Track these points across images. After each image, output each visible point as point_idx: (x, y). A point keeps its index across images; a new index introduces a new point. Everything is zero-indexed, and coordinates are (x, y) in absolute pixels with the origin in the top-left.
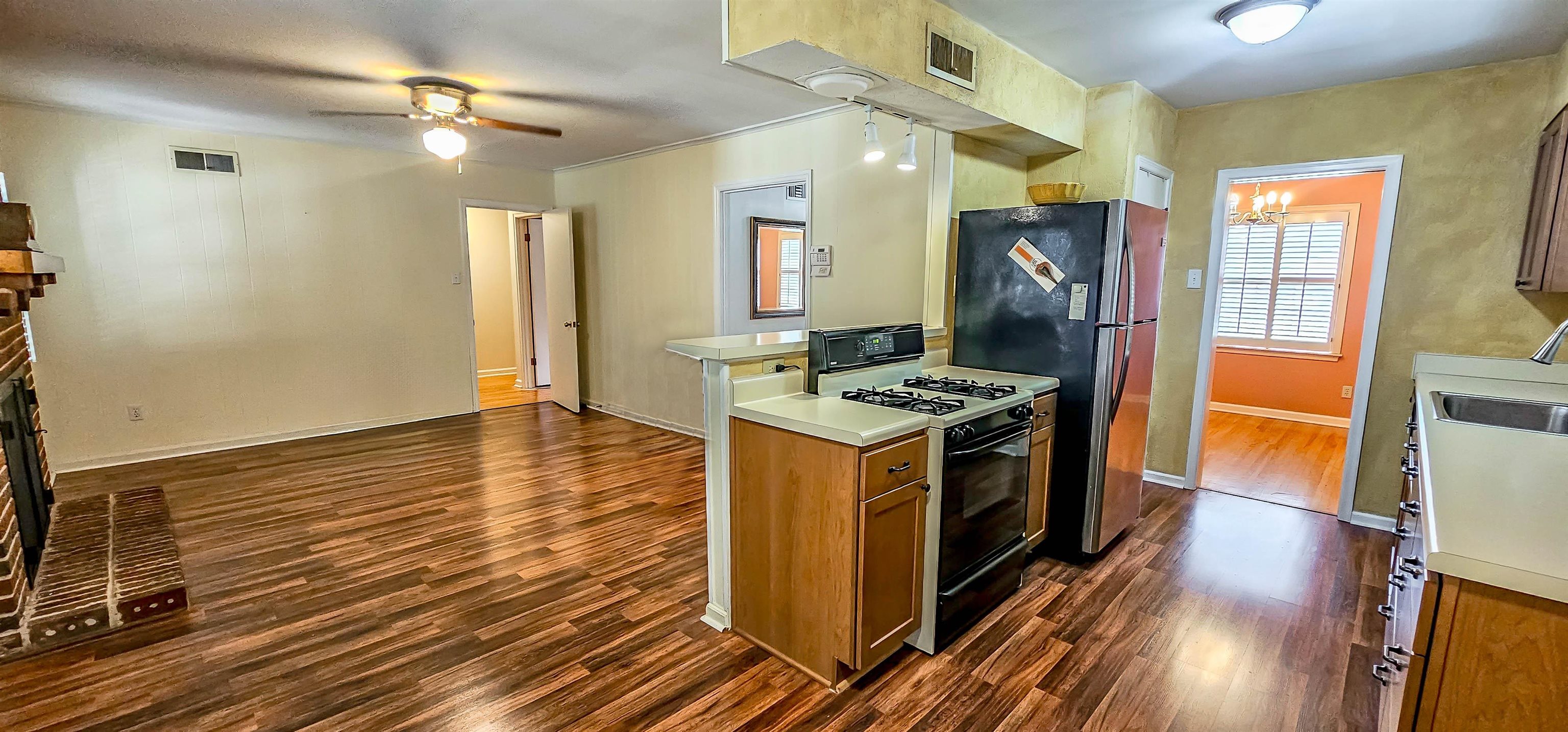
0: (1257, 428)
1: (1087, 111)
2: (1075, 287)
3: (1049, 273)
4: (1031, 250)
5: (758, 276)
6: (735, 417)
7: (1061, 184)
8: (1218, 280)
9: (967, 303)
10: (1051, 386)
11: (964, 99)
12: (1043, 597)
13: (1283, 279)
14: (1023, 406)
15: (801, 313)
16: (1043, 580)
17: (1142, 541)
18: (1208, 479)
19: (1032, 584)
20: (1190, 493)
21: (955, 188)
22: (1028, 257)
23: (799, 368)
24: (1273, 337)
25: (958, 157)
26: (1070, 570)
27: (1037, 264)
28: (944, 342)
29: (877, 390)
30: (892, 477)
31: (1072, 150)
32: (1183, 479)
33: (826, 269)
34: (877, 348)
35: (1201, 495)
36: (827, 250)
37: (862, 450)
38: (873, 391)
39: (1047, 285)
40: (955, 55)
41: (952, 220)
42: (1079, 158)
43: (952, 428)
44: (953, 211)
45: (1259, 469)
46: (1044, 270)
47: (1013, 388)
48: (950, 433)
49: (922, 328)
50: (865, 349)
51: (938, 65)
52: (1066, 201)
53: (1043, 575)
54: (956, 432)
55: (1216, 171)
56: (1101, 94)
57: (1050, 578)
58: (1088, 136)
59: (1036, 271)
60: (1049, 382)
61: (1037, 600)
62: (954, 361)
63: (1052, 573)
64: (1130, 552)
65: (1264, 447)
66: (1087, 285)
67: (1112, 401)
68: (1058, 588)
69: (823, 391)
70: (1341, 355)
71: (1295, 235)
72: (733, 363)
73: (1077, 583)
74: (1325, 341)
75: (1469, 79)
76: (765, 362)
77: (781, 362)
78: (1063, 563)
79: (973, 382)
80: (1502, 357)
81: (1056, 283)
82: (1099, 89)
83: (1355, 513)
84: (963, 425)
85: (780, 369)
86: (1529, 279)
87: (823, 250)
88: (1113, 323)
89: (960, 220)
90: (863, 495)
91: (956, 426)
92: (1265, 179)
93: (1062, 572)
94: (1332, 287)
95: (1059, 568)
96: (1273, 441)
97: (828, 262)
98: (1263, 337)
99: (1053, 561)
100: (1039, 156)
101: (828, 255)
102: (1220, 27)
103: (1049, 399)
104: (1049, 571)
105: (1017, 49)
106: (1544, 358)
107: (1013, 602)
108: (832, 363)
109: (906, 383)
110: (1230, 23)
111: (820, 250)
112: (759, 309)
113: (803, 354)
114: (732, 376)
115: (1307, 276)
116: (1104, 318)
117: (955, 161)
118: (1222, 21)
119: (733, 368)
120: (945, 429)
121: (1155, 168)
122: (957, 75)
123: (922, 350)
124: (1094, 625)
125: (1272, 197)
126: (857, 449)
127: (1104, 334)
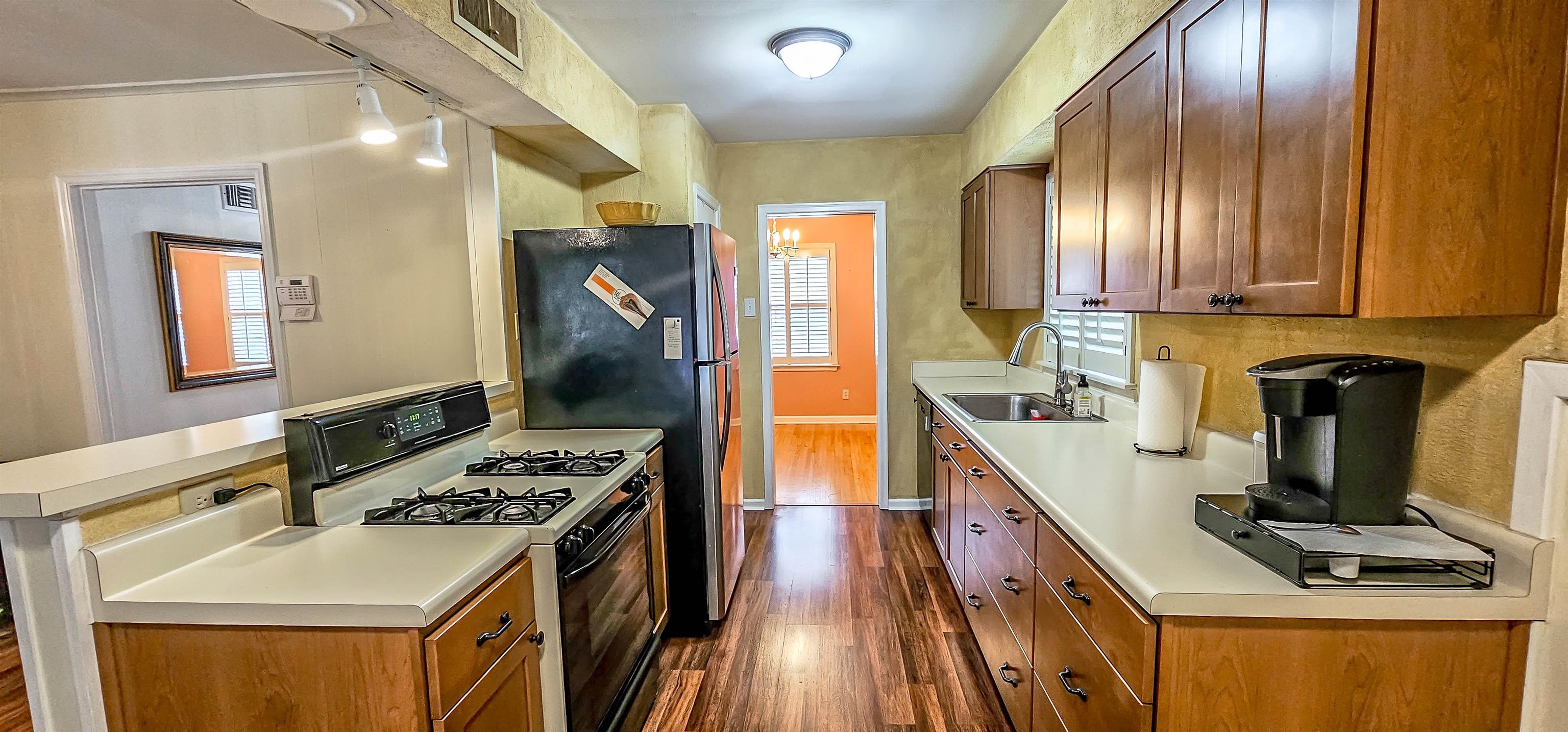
0: (794, 434)
1: (641, 130)
2: (668, 321)
3: (637, 307)
4: (612, 279)
5: (180, 322)
6: (110, 625)
7: (636, 203)
8: (769, 307)
9: (536, 349)
10: (657, 439)
11: (510, 77)
12: (685, 699)
13: (792, 305)
14: (638, 474)
15: (270, 374)
16: (676, 672)
17: (753, 581)
18: (781, 497)
19: (667, 685)
20: (770, 513)
21: (502, 200)
22: (609, 289)
23: (271, 486)
24: (793, 355)
25: (503, 162)
26: (701, 646)
27: (621, 296)
28: (512, 400)
29: (429, 491)
30: (485, 650)
31: (632, 170)
32: (763, 500)
33: (308, 310)
34: (417, 427)
35: (779, 513)
36: (306, 282)
37: (426, 632)
38: (420, 496)
39: (636, 321)
40: (493, 14)
41: (504, 241)
42: (638, 179)
43: (564, 538)
44: (503, 231)
45: (811, 475)
46: (630, 304)
47: (621, 453)
48: (563, 544)
49: (482, 387)
50: (398, 435)
51: (470, 17)
52: (642, 223)
53: (675, 665)
54: (572, 541)
55: (756, 205)
56: (653, 113)
57: (684, 668)
58: (643, 158)
59: (620, 304)
60: (654, 436)
61: (679, 705)
62: (529, 422)
63: (685, 657)
64: (748, 600)
65: (805, 452)
66: (680, 319)
67: (721, 446)
68: (696, 677)
69: (325, 518)
70: (838, 365)
71: (798, 267)
72: (86, 515)
73: (713, 662)
74: (827, 355)
75: (918, 145)
76: (184, 493)
77: (228, 484)
78: (690, 640)
79: (567, 453)
80: (961, 359)
81: (645, 316)
82: (650, 107)
83: (891, 500)
84: (577, 527)
85: (222, 498)
86: (975, 301)
87: (299, 282)
88: (711, 359)
89: (516, 242)
90: (436, 708)
91: (568, 533)
92: (783, 216)
93: (694, 651)
94: (826, 311)
95: (689, 649)
96: (810, 445)
97: (310, 299)
98: (785, 355)
99: (678, 640)
100: (591, 174)
101: (309, 291)
102: (772, 57)
103: (657, 455)
104: (679, 657)
105: (566, 35)
106: (1016, 361)
107: (654, 723)
108: (337, 469)
109: (473, 470)
110: (781, 52)
111: (292, 283)
112: (186, 374)
113: (276, 461)
114: (89, 539)
115: (810, 302)
116: (703, 355)
117: (498, 164)
118: (774, 51)
119: (91, 523)
120: (556, 543)
121: (707, 197)
122: (497, 40)
123: (487, 419)
124: (748, 716)
125: (787, 234)
126: (416, 632)
127: (705, 373)
